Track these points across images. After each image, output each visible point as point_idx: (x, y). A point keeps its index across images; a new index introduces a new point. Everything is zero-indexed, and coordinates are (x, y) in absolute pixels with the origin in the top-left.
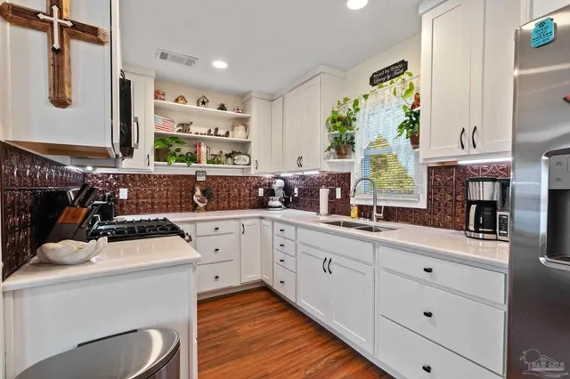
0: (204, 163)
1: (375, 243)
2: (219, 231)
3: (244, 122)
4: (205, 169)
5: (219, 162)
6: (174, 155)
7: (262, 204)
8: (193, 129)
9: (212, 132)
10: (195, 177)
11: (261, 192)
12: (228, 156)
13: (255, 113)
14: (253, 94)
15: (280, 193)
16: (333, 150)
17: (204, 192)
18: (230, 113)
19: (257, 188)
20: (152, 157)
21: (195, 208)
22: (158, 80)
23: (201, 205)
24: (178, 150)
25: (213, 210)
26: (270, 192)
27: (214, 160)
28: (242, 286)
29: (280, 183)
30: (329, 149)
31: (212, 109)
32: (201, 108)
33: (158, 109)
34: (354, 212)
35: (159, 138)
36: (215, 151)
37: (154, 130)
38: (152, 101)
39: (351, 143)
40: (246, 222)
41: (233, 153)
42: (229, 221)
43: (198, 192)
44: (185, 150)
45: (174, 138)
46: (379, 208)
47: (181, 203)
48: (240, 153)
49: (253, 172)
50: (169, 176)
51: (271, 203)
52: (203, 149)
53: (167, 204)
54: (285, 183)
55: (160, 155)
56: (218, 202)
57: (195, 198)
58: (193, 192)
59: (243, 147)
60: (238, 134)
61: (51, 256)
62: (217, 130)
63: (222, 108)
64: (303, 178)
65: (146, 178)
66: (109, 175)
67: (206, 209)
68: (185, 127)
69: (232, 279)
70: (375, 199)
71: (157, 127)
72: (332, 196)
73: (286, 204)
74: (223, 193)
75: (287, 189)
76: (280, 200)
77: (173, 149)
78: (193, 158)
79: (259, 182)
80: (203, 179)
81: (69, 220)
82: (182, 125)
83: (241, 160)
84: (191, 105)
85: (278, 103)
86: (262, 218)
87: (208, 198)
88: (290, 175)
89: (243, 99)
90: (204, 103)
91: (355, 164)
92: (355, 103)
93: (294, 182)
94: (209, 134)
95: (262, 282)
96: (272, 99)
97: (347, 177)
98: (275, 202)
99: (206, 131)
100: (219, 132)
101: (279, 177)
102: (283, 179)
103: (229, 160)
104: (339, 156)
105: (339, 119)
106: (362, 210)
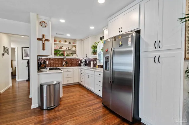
0: (65, 56)
1: (95, 71)
2: (68, 71)
3: (75, 46)
4: (66, 57)
5: (69, 55)
6: (59, 54)
8: (63, 48)
9: (67, 48)
10: (63, 59)
11: (79, 62)
12: (71, 54)
13: (78, 44)
14: (77, 40)
15: (84, 63)
16: (93, 53)
17: (65, 62)
18: (72, 44)
19: (78, 61)
20: (54, 54)
21: (63, 66)
22: (55, 37)
23: (65, 65)
24: (59, 53)
25: (67, 66)
26: (82, 62)
27: (68, 55)
28: (74, 83)
29: (84, 60)
30: (92, 53)
31: (67, 43)
32: (65, 43)
33: (55, 44)
34: (97, 66)
35: (55, 50)
36: (68, 53)
37: (54, 49)
38: (54, 42)
40: (75, 69)
41: (72, 53)
42: (71, 69)
43: (64, 62)
44: (61, 53)
45: (58, 50)
46: (101, 65)
47: (60, 65)
48: (74, 53)
49: (77, 58)
50: (57, 59)
51: (81, 65)
52: (65, 52)
53: (57, 65)
54: (85, 60)
55: (56, 54)
56: (69, 65)
57: (63, 64)
58: (63, 62)
59: (74, 52)
60: (74, 49)
61: (42, 70)
62: (68, 48)
63: (70, 43)
64: (89, 59)
65: (52, 59)
66: (44, 58)
67: (66, 66)
68: (61, 48)
69: (71, 82)
70: (100, 64)
71: (55, 48)
74: (70, 62)
75: (86, 62)
76: (84, 64)
77: (58, 53)
78: (63, 55)
79: (79, 60)
80: (65, 59)
81: (42, 66)
82: (60, 47)
83: (74, 55)
84: (62, 43)
85: (83, 41)
86: (78, 68)
87: (67, 64)
88: (86, 58)
89: (75, 40)
90: (65, 42)
91: (97, 56)
92: (97, 43)
93: (87, 60)
94: (67, 49)
95: (78, 82)
96: (81, 40)
97: (96, 59)
98: (82, 65)
99: (66, 48)
100: (69, 48)
101: (84, 59)
102: (85, 59)
103: (71, 55)
104: (94, 55)
105: (94, 47)
106: (99, 66)
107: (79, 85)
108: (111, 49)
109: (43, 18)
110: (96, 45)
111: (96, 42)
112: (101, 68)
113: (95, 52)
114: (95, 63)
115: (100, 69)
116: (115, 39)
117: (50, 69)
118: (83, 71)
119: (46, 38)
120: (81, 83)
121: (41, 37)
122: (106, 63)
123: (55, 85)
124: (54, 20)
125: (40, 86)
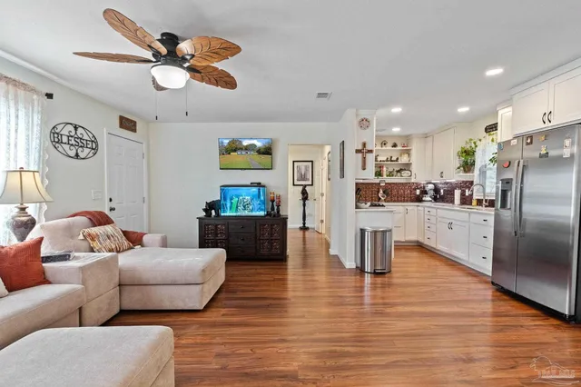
0: (385, 176)
1: (469, 213)
3: (408, 152)
4: (385, 179)
5: (393, 175)
7: (419, 199)
8: (379, 159)
9: (389, 159)
10: (380, 184)
11: (418, 192)
12: (398, 171)
13: (415, 146)
14: (413, 136)
15: (432, 193)
16: (462, 168)
17: (384, 192)
18: (399, 148)
19: (415, 189)
21: (379, 200)
23: (383, 198)
26: (424, 192)
27: (390, 174)
28: (406, 242)
29: (431, 186)
30: (459, 168)
31: (389, 147)
32: (384, 148)
34: (474, 202)
36: (391, 170)
39: (473, 164)
40: (409, 208)
41: (401, 170)
42: (398, 208)
43: (381, 192)
46: (486, 200)
47: (372, 197)
48: (405, 170)
49: (412, 180)
51: (424, 199)
52: (385, 169)
54: (435, 187)
56: (392, 198)
57: (380, 195)
58: (378, 192)
59: (407, 167)
60: (404, 159)
61: (360, 206)
62: (391, 158)
63: (395, 145)
64: (447, 183)
67: (386, 201)
70: (484, 196)
72: (463, 194)
73: (435, 199)
74: (395, 192)
75: (436, 190)
76: (431, 197)
78: (379, 174)
79: (417, 186)
80: (384, 184)
83: (405, 174)
84: (379, 147)
85: (430, 139)
86: (418, 206)
87: (386, 195)
89: (408, 138)
90: (385, 144)
91: (475, 176)
92: (475, 143)
93: (441, 186)
94: (387, 160)
95: (418, 242)
96: (426, 136)
97: (472, 183)
98: (427, 198)
99: (385, 159)
100: (394, 158)
101: (430, 183)
102: (434, 184)
103: (399, 174)
104: (465, 171)
105: (465, 152)
106: (479, 202)
107: (420, 247)
108: (517, 162)
109: (364, 113)
110: (473, 146)
111: (471, 140)
112: (486, 206)
113: (468, 166)
114: (467, 193)
115: (484, 208)
116: (529, 141)
117: (372, 205)
118: (432, 213)
119: (369, 148)
120: (426, 242)
121: (360, 147)
122: (504, 193)
123: (384, 232)
124: (381, 112)
125: (359, 231)
